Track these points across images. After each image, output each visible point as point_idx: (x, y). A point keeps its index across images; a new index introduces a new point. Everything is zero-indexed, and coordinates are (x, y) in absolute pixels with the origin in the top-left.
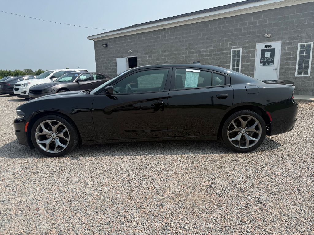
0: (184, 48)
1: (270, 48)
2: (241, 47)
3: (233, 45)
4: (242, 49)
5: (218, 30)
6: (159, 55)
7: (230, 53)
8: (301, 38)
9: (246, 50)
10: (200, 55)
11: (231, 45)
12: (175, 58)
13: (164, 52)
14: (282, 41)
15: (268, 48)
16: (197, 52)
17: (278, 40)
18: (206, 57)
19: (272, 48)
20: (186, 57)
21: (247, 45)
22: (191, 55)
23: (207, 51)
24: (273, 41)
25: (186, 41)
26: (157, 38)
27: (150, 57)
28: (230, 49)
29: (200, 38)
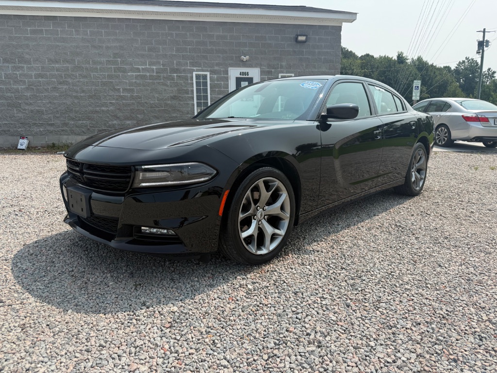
0: (104, 59)
1: (247, 76)
2: (207, 71)
3: (196, 67)
4: (210, 74)
5: (169, 38)
6: (43, 68)
7: (192, 77)
8: (282, 67)
9: (216, 76)
10: (139, 75)
11: (193, 65)
12: (85, 77)
13: (57, 62)
14: (261, 69)
15: (244, 76)
16: (132, 70)
17: (256, 66)
18: (150, 79)
19: (249, 76)
20: (110, 77)
21: (216, 68)
22: (121, 74)
23: (153, 70)
24: (250, 67)
25: (108, 48)
26: (33, 32)
27: (16, 68)
28: (191, 71)
29: (137, 46)
